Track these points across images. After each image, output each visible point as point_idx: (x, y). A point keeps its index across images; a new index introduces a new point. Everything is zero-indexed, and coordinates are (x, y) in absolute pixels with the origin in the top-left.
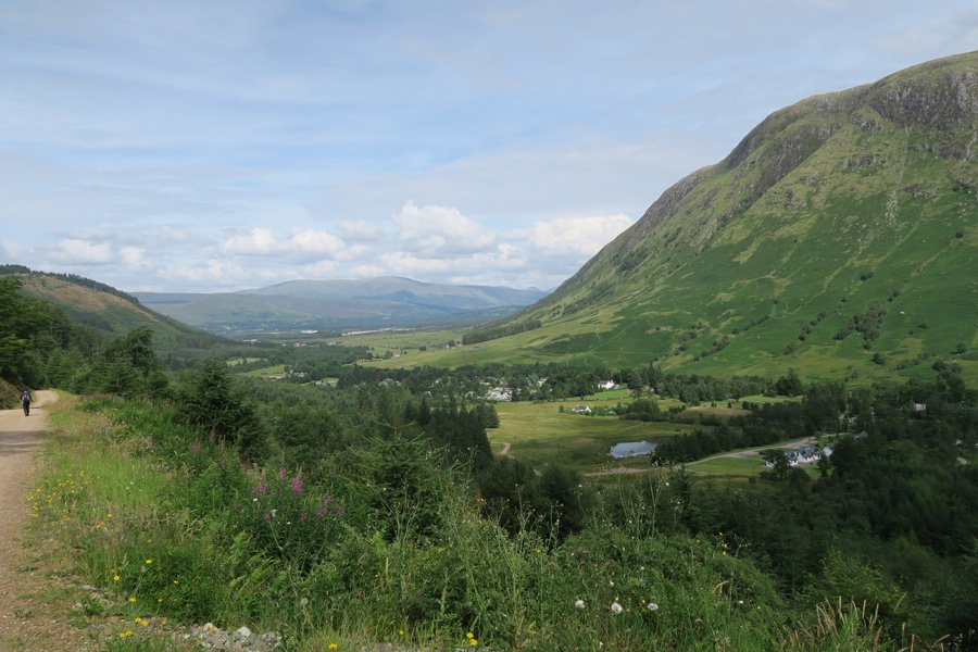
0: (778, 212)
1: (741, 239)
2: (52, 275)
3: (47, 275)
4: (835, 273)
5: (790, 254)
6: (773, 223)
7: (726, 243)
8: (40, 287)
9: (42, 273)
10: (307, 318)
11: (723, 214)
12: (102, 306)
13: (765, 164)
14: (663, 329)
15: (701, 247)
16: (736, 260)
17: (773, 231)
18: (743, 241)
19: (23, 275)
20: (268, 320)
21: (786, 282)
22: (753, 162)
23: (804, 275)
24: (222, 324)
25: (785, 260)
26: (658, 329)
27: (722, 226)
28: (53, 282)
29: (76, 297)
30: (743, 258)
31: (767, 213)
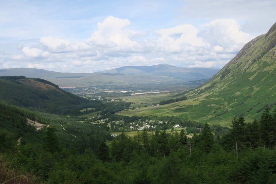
0: (268, 60)
1: (254, 70)
2: (32, 79)
3: (31, 79)
4: (273, 87)
5: (265, 78)
6: (266, 64)
7: (250, 71)
8: (28, 83)
9: (29, 78)
10: (126, 84)
11: (254, 59)
12: (47, 89)
13: (273, 39)
14: (212, 105)
15: (244, 72)
16: (249, 79)
17: (264, 68)
18: (255, 71)
19: (24, 79)
20: (111, 85)
21: (258, 89)
22: (269, 38)
23: (264, 87)
24: (94, 86)
25: (263, 80)
26: (211, 105)
27: (253, 63)
28: (32, 81)
29: (39, 86)
30: (251, 79)
31: (265, 60)
